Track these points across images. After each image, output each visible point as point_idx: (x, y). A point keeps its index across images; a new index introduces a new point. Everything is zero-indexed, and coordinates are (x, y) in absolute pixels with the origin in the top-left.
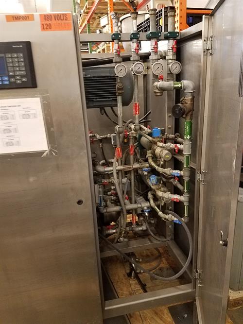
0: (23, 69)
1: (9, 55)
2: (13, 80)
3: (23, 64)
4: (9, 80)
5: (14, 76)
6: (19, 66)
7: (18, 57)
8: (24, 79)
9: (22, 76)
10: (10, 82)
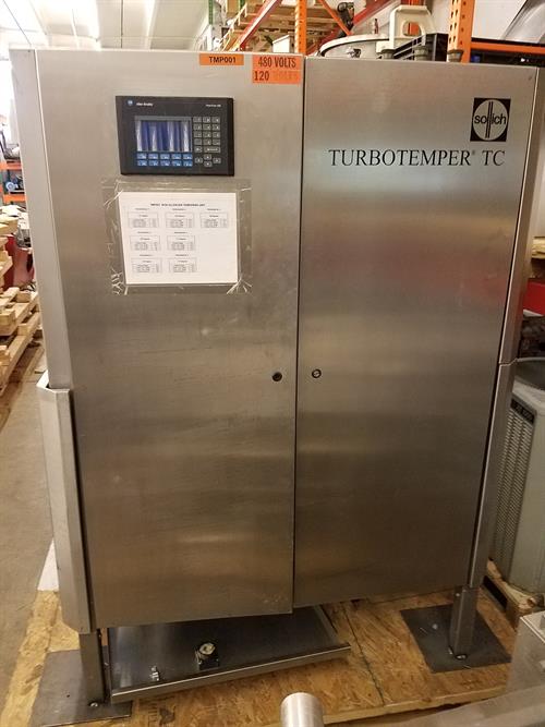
0: (218, 144)
1: (199, 120)
2: (199, 161)
3: (218, 135)
4: (193, 160)
5: (201, 155)
6: (211, 138)
7: (211, 124)
8: (217, 161)
9: (214, 155)
10: (194, 164)
